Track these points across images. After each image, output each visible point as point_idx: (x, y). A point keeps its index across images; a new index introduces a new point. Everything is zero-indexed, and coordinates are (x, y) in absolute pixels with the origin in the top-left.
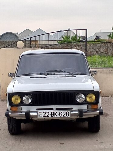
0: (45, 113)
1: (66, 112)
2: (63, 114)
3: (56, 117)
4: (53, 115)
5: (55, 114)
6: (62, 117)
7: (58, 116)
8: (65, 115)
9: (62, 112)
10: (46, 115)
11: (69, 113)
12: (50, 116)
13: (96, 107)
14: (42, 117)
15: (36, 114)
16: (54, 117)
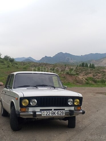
0: (47, 112)
1: (62, 111)
2: (60, 113)
3: (55, 115)
4: (53, 114)
5: (54, 113)
6: (59, 115)
7: (57, 115)
8: (61, 114)
9: (59, 111)
10: (48, 114)
11: (64, 112)
12: (51, 115)
13: (79, 109)
14: (45, 115)
15: (40, 113)
16: (53, 115)
